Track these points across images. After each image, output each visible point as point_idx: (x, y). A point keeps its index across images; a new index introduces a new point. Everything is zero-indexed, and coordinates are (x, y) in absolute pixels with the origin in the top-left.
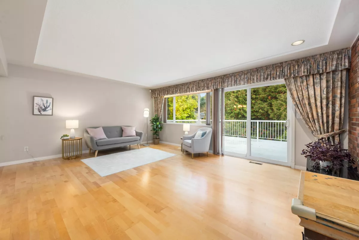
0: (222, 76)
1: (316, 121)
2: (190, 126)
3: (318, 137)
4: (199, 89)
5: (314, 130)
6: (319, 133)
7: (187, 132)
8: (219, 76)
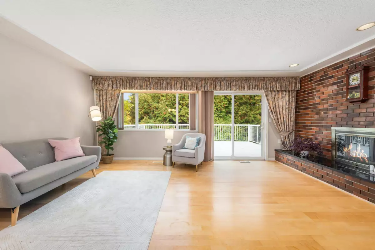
0: (214, 78)
1: (283, 124)
2: (174, 132)
3: (284, 135)
4: (185, 88)
5: (281, 131)
6: (284, 132)
7: (170, 140)
8: (211, 78)
